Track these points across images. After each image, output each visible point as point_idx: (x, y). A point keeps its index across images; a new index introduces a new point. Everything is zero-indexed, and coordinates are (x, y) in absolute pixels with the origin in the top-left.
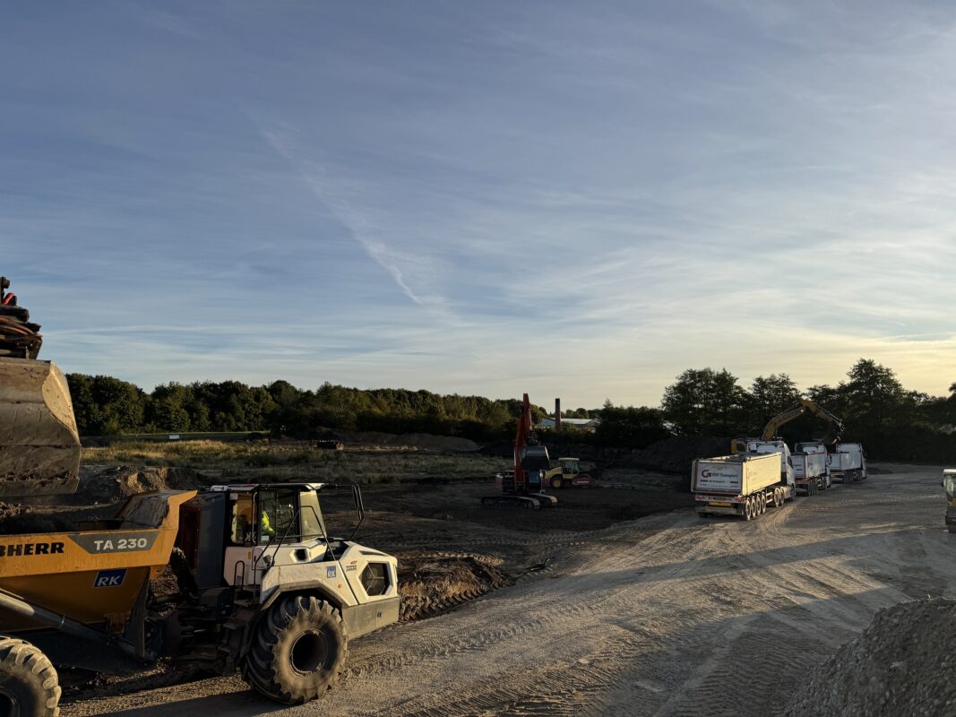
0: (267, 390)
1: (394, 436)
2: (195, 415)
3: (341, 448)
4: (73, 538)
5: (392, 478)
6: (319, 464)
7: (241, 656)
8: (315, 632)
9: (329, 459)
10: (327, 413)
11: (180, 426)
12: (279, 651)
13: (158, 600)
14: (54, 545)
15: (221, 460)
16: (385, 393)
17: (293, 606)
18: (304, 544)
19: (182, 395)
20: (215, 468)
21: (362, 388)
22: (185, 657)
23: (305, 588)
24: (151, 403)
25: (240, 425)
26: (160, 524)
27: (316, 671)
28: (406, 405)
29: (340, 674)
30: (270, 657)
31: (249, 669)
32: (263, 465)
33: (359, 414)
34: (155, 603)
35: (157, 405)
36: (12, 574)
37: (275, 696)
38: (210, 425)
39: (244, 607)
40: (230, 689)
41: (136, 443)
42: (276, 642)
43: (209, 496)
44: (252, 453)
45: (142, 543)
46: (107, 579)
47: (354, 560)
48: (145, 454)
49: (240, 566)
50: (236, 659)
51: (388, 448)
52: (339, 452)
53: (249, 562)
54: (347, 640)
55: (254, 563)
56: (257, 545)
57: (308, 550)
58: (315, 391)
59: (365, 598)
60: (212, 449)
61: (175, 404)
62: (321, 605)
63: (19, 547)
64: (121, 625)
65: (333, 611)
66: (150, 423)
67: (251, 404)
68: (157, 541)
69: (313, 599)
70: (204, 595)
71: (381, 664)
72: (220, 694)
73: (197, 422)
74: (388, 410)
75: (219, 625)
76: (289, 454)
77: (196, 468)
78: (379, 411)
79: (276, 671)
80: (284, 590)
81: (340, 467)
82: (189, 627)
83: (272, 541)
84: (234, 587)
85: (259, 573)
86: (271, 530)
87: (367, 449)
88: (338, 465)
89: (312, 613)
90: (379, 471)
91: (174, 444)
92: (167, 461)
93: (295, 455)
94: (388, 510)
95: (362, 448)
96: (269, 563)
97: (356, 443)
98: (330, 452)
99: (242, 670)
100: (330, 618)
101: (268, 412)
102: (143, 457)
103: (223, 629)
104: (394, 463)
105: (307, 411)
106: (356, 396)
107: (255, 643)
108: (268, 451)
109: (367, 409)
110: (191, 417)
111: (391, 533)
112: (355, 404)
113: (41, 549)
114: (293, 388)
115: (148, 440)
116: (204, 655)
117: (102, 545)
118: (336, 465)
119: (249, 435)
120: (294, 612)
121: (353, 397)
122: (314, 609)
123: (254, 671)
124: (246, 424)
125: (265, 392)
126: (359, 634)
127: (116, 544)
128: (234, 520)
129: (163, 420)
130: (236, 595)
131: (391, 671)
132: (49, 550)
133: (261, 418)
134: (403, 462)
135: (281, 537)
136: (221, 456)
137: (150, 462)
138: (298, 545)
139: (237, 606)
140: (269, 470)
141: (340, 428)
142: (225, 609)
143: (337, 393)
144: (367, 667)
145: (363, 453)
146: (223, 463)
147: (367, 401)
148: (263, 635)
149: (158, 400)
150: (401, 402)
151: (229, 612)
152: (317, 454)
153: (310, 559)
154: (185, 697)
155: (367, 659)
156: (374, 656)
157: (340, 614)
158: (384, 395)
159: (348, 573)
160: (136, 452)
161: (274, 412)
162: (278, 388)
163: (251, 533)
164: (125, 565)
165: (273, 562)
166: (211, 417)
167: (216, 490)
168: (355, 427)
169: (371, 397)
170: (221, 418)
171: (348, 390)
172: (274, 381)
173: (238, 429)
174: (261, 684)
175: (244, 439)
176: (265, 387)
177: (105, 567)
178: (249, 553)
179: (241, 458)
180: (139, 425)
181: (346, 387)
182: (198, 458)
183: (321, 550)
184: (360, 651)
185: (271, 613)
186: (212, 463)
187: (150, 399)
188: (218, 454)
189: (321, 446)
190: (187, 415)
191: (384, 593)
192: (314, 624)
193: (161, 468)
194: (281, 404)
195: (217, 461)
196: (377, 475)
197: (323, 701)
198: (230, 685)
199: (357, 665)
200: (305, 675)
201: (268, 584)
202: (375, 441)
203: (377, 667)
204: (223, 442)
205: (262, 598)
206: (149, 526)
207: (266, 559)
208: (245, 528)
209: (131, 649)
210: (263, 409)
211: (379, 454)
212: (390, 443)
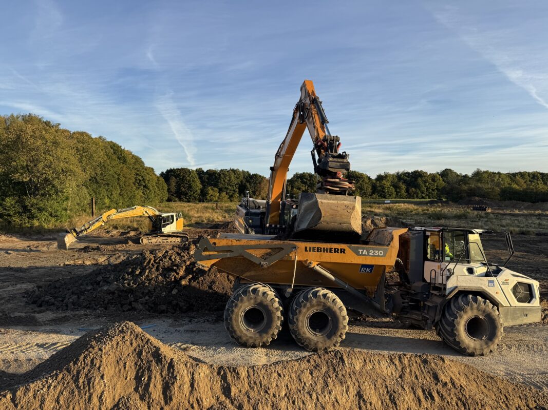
0: (439, 175)
1: (530, 203)
2: (398, 190)
3: (490, 211)
4: (349, 247)
5: (529, 232)
6: (474, 220)
7: (436, 321)
8: (481, 317)
9: (481, 217)
10: (479, 188)
11: (390, 196)
12: (458, 324)
13: (389, 283)
14: (341, 249)
15: (414, 215)
16: (522, 175)
17: (467, 300)
18: (472, 265)
19: (390, 179)
20: (411, 219)
21: (504, 172)
22: (404, 316)
23: (473, 290)
24: (375, 183)
25: (423, 195)
26: (389, 244)
27: (482, 340)
28: (539, 182)
29: (498, 345)
30: (453, 326)
31: (440, 329)
32: (439, 219)
33: (502, 189)
34: (388, 285)
35: (378, 185)
36: (325, 261)
37: (457, 348)
38: (406, 195)
39: (436, 295)
40: (429, 338)
41: (369, 204)
42: (456, 318)
43: (414, 232)
44: (432, 211)
45: (381, 253)
46: (365, 269)
47: (507, 278)
48: (373, 210)
49: (433, 273)
50: (433, 322)
51: (525, 212)
52: (488, 213)
53: (438, 271)
54: (503, 326)
55: (442, 272)
56: (443, 262)
57: (475, 269)
58: (470, 175)
59: (515, 302)
60: (409, 208)
61: (387, 184)
62: (485, 303)
63: (327, 249)
64: (372, 292)
65: (493, 307)
66: (375, 194)
67: (430, 183)
68: (388, 253)
69: (479, 298)
70: (414, 285)
71: (527, 346)
72: (424, 340)
73: (399, 194)
74: (525, 186)
75: (422, 303)
76: (455, 213)
77: (401, 218)
78: (517, 187)
79: (457, 334)
80: (460, 289)
81: (489, 223)
82: (406, 300)
83: (452, 260)
84: (430, 284)
85: (445, 278)
86: (451, 254)
87: (508, 212)
88: (488, 221)
89: (479, 306)
90: (518, 226)
91: (388, 205)
92: (384, 214)
93: (458, 214)
94: (527, 252)
95: (505, 211)
96: (451, 273)
97: (500, 207)
98: (482, 213)
99: (436, 329)
100: (491, 311)
101: (440, 188)
102: (372, 212)
103: (425, 305)
104: (530, 222)
105: (465, 187)
106: (499, 177)
107: (444, 315)
108: (441, 211)
109: (508, 186)
110: (396, 191)
111: (530, 267)
112: (499, 182)
113: (336, 251)
114: (455, 173)
115: (375, 203)
116: (414, 316)
117: (362, 252)
118: (486, 221)
119: (429, 201)
120: (468, 303)
121: (497, 178)
122: (480, 303)
123: (443, 331)
124: (427, 195)
125: (438, 176)
126: (511, 324)
127: (368, 253)
128: (429, 246)
129: (381, 193)
130: (431, 288)
131: (535, 352)
132: (339, 251)
133: (436, 192)
134: (538, 222)
135: (457, 259)
136: (414, 212)
137: (376, 214)
138: (468, 265)
139: (432, 294)
140: (442, 221)
141: (488, 198)
142: (425, 294)
143: (486, 175)
144: (517, 346)
145: (505, 214)
146: (415, 216)
147: (508, 180)
148: (448, 312)
149: (378, 182)
150: (536, 181)
151: (428, 296)
152: (473, 213)
153: (476, 274)
154: (405, 336)
155: (516, 341)
156: (522, 340)
157: (498, 310)
158: (521, 176)
159: (502, 286)
160: (369, 209)
161: (444, 188)
162: (446, 173)
163: (439, 255)
164: (373, 263)
165: (453, 273)
166: (407, 191)
167: (417, 229)
168: (499, 197)
169: (511, 177)
170: (413, 191)
171: (493, 173)
172: (444, 169)
173: (423, 198)
174: (449, 340)
175: (426, 203)
176: (438, 173)
177: (364, 263)
178: (439, 266)
179: (425, 214)
180: (371, 195)
181: (492, 171)
182: (400, 213)
183: (484, 270)
184: (510, 335)
185: (452, 301)
186: (409, 216)
187: (374, 182)
188: (412, 211)
189: (475, 209)
190: (394, 190)
191: (529, 302)
192: (480, 312)
193: (382, 217)
194: (448, 183)
195: (412, 215)
196: (517, 229)
197: (487, 358)
198: (429, 335)
199: (509, 343)
200: (475, 340)
201: (450, 284)
202: (515, 207)
203: (523, 347)
204: (415, 205)
205: (447, 292)
206: (383, 245)
207: (449, 270)
208: (435, 252)
209: (378, 305)
210: (437, 186)
211: (518, 215)
212: (526, 208)
